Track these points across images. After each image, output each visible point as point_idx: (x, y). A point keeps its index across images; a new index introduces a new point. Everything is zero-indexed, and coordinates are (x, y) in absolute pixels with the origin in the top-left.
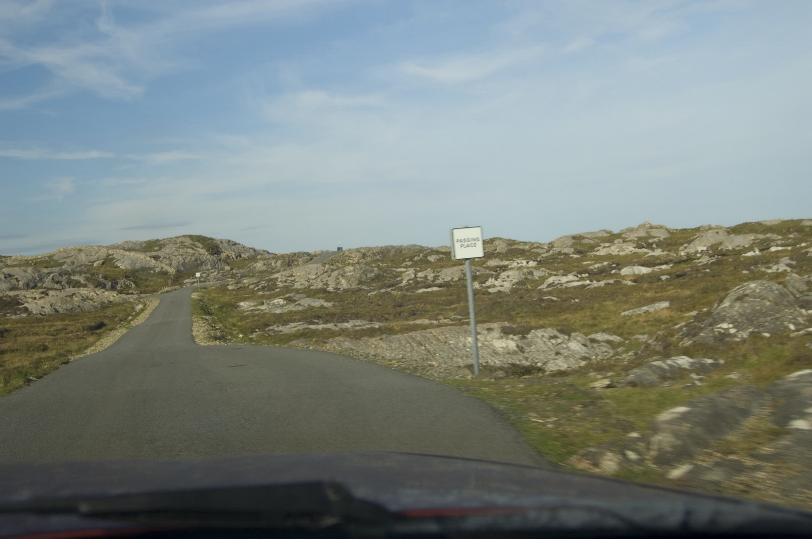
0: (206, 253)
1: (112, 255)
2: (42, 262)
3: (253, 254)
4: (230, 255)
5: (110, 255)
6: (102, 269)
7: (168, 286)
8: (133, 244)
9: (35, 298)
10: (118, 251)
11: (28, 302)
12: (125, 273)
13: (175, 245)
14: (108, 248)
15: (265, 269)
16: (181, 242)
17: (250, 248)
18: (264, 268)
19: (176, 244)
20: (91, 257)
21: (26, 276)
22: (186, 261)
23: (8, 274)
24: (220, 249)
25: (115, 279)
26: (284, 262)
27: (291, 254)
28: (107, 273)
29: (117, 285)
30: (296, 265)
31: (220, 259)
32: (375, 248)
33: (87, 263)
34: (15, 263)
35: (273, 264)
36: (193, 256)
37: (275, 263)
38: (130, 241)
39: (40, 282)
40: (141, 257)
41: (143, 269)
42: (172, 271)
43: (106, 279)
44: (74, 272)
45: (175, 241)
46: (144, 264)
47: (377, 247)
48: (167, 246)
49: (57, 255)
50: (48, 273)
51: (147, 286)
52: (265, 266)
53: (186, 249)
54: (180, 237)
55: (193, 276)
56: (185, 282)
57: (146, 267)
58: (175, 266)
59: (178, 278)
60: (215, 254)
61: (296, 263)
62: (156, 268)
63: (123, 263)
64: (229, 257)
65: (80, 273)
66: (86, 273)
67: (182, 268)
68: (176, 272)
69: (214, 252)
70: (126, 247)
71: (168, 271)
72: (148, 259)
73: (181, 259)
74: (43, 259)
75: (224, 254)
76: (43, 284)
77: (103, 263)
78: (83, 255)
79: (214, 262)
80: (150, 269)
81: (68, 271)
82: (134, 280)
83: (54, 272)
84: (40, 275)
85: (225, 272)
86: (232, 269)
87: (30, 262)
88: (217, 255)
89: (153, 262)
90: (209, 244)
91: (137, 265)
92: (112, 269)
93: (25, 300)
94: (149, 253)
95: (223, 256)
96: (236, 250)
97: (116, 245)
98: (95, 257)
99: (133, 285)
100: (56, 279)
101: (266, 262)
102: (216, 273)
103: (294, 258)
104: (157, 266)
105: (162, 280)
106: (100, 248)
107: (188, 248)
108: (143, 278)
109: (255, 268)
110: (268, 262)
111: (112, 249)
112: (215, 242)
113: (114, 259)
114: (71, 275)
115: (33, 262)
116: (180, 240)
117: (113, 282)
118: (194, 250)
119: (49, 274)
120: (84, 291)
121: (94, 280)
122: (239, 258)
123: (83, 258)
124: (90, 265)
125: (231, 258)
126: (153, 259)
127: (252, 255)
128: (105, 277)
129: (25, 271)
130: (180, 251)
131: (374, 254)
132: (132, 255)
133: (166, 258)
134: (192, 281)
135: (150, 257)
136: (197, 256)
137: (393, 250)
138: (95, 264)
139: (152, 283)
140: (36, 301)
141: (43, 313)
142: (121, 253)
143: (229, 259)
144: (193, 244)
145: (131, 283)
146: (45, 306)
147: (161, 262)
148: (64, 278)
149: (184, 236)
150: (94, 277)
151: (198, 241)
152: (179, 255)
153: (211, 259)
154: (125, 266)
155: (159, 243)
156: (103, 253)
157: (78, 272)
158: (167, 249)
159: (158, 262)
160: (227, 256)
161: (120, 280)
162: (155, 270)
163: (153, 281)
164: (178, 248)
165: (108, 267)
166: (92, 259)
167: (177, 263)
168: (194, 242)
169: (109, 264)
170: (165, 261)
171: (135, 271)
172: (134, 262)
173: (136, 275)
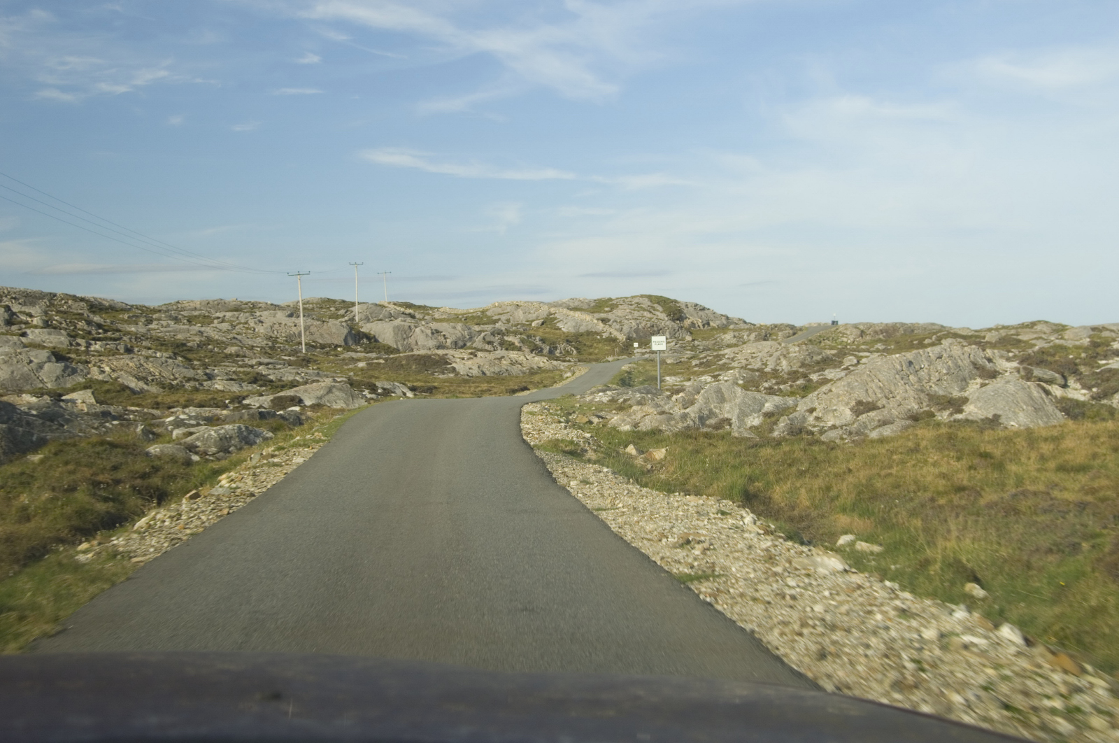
0: (666, 319)
1: (554, 314)
2: (473, 318)
3: (725, 322)
4: (695, 322)
5: (551, 315)
6: (541, 330)
7: (614, 355)
8: (579, 302)
9: (463, 359)
10: (560, 309)
11: (456, 362)
12: (567, 336)
14: (550, 305)
15: (735, 342)
16: (637, 303)
17: (722, 315)
19: (631, 305)
20: (530, 315)
21: (454, 334)
22: (640, 327)
23: (436, 330)
24: (685, 314)
25: (554, 343)
26: (759, 334)
27: (771, 325)
28: (547, 335)
29: (556, 350)
30: (774, 339)
31: (682, 327)
32: (878, 325)
33: (524, 322)
34: (443, 317)
35: (745, 337)
36: (650, 321)
37: (748, 336)
38: (575, 298)
39: (470, 341)
40: (587, 319)
41: (589, 333)
42: (622, 337)
43: (544, 343)
44: (508, 332)
45: (631, 301)
46: (589, 327)
47: (881, 323)
48: (620, 307)
49: (491, 311)
50: (479, 332)
51: (591, 354)
52: (735, 339)
53: (642, 312)
54: (637, 296)
55: (646, 345)
57: (592, 332)
58: (626, 332)
59: (628, 346)
60: (678, 319)
61: (774, 337)
62: (604, 333)
63: (566, 325)
64: (695, 324)
65: (515, 333)
66: (521, 334)
68: (626, 338)
69: (676, 317)
70: (572, 305)
71: (617, 337)
72: (595, 321)
73: (634, 324)
74: (474, 314)
75: (689, 321)
76: (472, 344)
77: (543, 324)
78: (521, 312)
79: (674, 330)
80: (597, 333)
81: (502, 331)
82: (576, 345)
83: (486, 331)
84: (470, 333)
85: (684, 343)
86: (693, 340)
87: (460, 317)
88: (679, 321)
89: (601, 326)
90: (671, 307)
91: (581, 328)
92: (553, 331)
93: (454, 360)
94: (597, 314)
95: (687, 323)
96: (703, 316)
97: (560, 302)
98: (534, 316)
99: (575, 352)
100: (488, 339)
101: (736, 334)
102: (673, 344)
103: (772, 331)
104: (605, 330)
105: (609, 348)
106: (541, 305)
107: (644, 310)
108: (587, 344)
109: (722, 340)
110: (739, 334)
111: (555, 306)
113: (555, 319)
114: (505, 335)
115: (463, 317)
116: (636, 300)
117: (552, 346)
118: (652, 313)
120: (513, 355)
121: (530, 342)
122: (706, 326)
123: (520, 316)
124: (528, 325)
125: (697, 326)
126: (600, 322)
127: (723, 325)
128: (543, 341)
129: (454, 328)
130: (635, 314)
131: (876, 332)
132: (577, 315)
133: (616, 321)
134: (644, 351)
135: (598, 319)
136: (654, 322)
137: (901, 329)
138: (533, 324)
139: (597, 351)
140: (464, 361)
141: (470, 375)
142: (565, 312)
143: (694, 327)
144: (652, 307)
145: (574, 349)
146: (473, 367)
147: (610, 326)
148: (497, 338)
149: (642, 296)
150: (530, 340)
151: (658, 303)
152: (633, 319)
153: (670, 326)
154: (567, 329)
155: (610, 303)
156: (544, 311)
157: (512, 332)
158: (619, 311)
159: (607, 326)
160: (692, 323)
161: (560, 345)
162: (603, 336)
163: (598, 347)
164: (632, 310)
165: (548, 328)
166: (531, 317)
167: (629, 329)
168: (654, 303)
169: (549, 325)
170: (615, 326)
171: (578, 335)
172: (578, 324)
173: (579, 340)
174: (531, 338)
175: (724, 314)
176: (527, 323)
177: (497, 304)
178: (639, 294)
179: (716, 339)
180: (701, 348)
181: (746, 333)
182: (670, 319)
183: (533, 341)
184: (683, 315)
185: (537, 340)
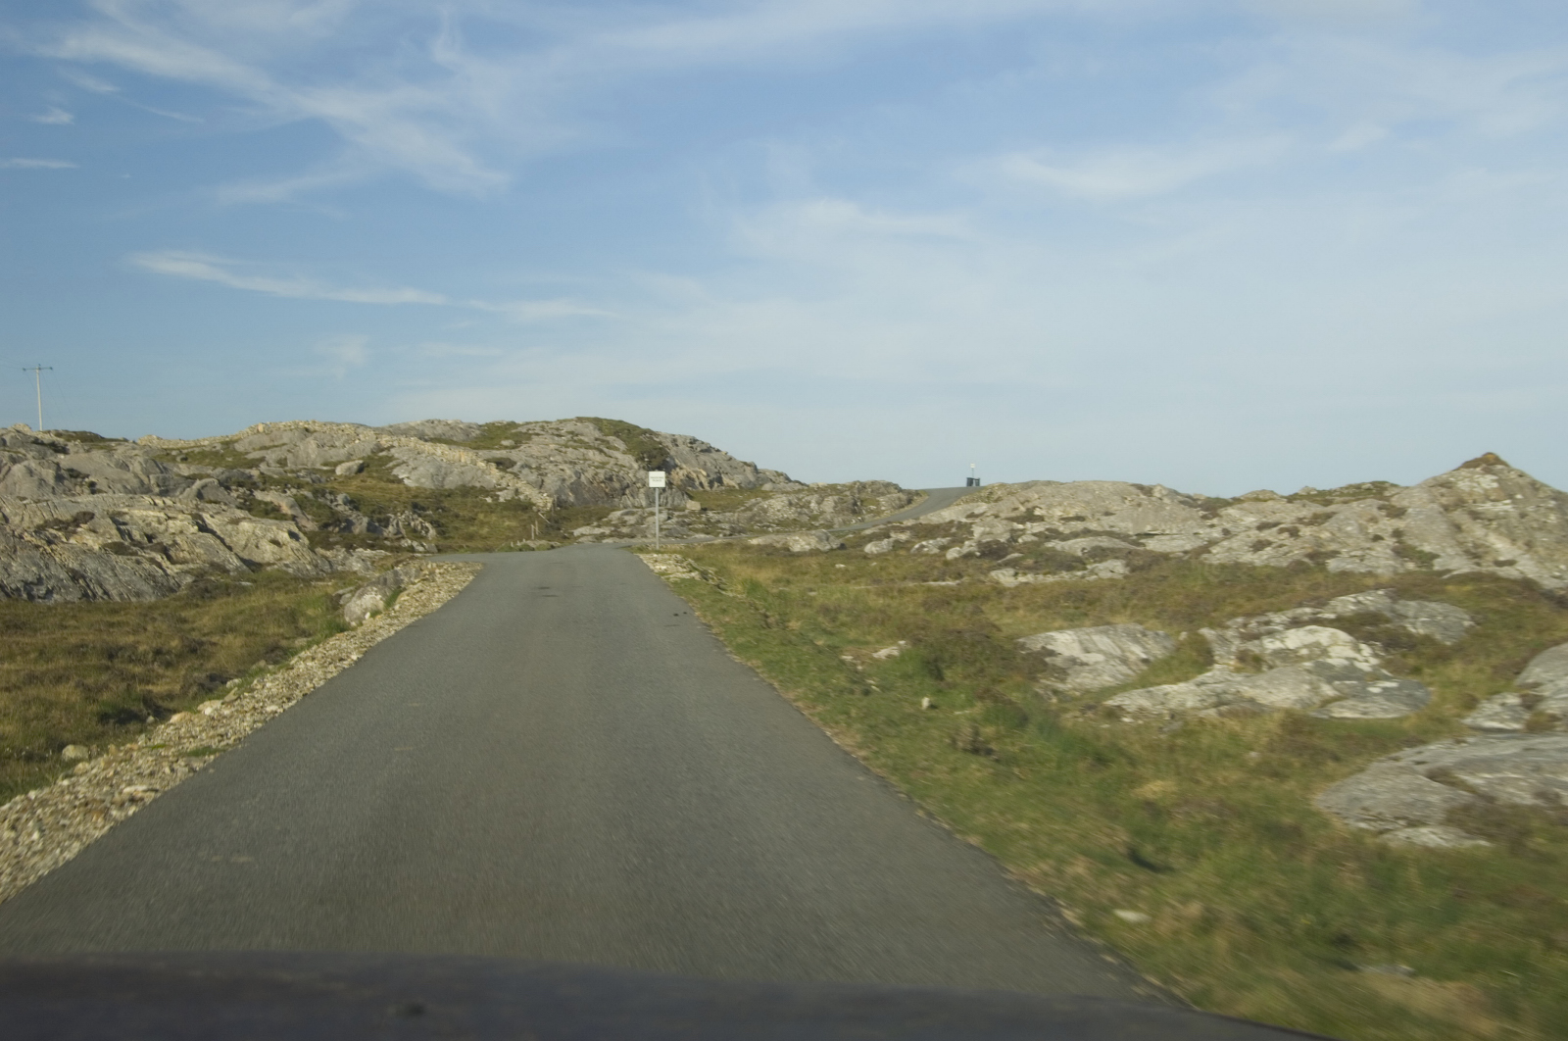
0: (636, 466)
1: (388, 449)
3: (752, 479)
4: (694, 475)
5: (382, 450)
6: (356, 483)
7: (529, 537)
8: (448, 428)
10: (403, 439)
12: (416, 497)
13: (556, 438)
14: (379, 432)
15: (789, 517)
16: (572, 433)
17: (745, 463)
18: (790, 514)
19: (559, 436)
20: (333, 452)
21: (120, 481)
22: (583, 477)
24: (672, 456)
25: (381, 510)
26: (842, 500)
27: (855, 483)
28: (364, 492)
29: (386, 527)
30: (872, 511)
31: (671, 483)
33: (316, 465)
35: (813, 505)
36: (603, 468)
37: (819, 503)
38: (439, 421)
40: (463, 460)
41: (466, 491)
42: (543, 501)
43: (357, 508)
44: (266, 482)
45: (558, 429)
46: (468, 477)
48: (536, 439)
49: (245, 442)
50: (187, 478)
51: (471, 535)
53: (582, 450)
54: (572, 420)
55: (600, 519)
56: (577, 532)
57: (473, 487)
58: (553, 491)
59: (559, 522)
60: (660, 468)
61: (873, 507)
62: (500, 490)
63: (415, 473)
64: (693, 480)
65: (283, 484)
66: (299, 486)
67: (572, 498)
68: (553, 504)
69: (655, 463)
70: (429, 432)
71: (533, 501)
72: (482, 464)
73: (568, 472)
74: (205, 448)
77: (361, 469)
78: (312, 445)
80: (484, 491)
81: (249, 477)
82: (435, 517)
85: (685, 516)
86: (704, 510)
87: (173, 453)
89: (494, 475)
90: (644, 443)
91: (449, 479)
92: (383, 484)
94: (486, 451)
95: (680, 474)
96: (709, 464)
97: (403, 427)
98: (343, 452)
99: (432, 532)
101: (793, 498)
102: (659, 517)
103: (863, 496)
104: (504, 485)
105: (514, 524)
106: (360, 430)
107: (588, 447)
108: (462, 513)
109: (765, 511)
110: (799, 500)
111: (391, 433)
112: (658, 440)
113: (391, 459)
114: (257, 488)
116: (570, 427)
117: (376, 516)
118: (605, 454)
121: (320, 506)
122: (716, 484)
123: (310, 452)
124: (324, 471)
125: (697, 483)
126: (493, 465)
127: (750, 482)
128: (354, 503)
130: (569, 455)
132: (439, 452)
133: (530, 468)
134: (598, 531)
135: (488, 461)
136: (612, 470)
138: (339, 471)
139: (485, 531)
142: (412, 444)
143: (693, 486)
144: (603, 441)
145: (427, 525)
147: (516, 475)
149: (580, 419)
150: (321, 500)
151: (616, 434)
152: (566, 462)
153: (647, 480)
154: (417, 480)
155: (513, 431)
156: (364, 444)
157: (277, 482)
158: (534, 447)
159: (509, 477)
160: (687, 476)
161: (395, 514)
162: (498, 496)
163: (488, 523)
164: (562, 446)
165: (373, 477)
166: (333, 455)
167: (559, 483)
168: (606, 435)
169: (377, 471)
170: (527, 475)
171: (441, 495)
172: (443, 471)
173: (443, 505)
174: (323, 496)
175: (748, 461)
176: (325, 468)
177: (261, 428)
178: (573, 416)
179: (749, 509)
180: (726, 526)
181: (808, 498)
182: (644, 468)
183: (329, 503)
184: (668, 459)
185: (340, 502)
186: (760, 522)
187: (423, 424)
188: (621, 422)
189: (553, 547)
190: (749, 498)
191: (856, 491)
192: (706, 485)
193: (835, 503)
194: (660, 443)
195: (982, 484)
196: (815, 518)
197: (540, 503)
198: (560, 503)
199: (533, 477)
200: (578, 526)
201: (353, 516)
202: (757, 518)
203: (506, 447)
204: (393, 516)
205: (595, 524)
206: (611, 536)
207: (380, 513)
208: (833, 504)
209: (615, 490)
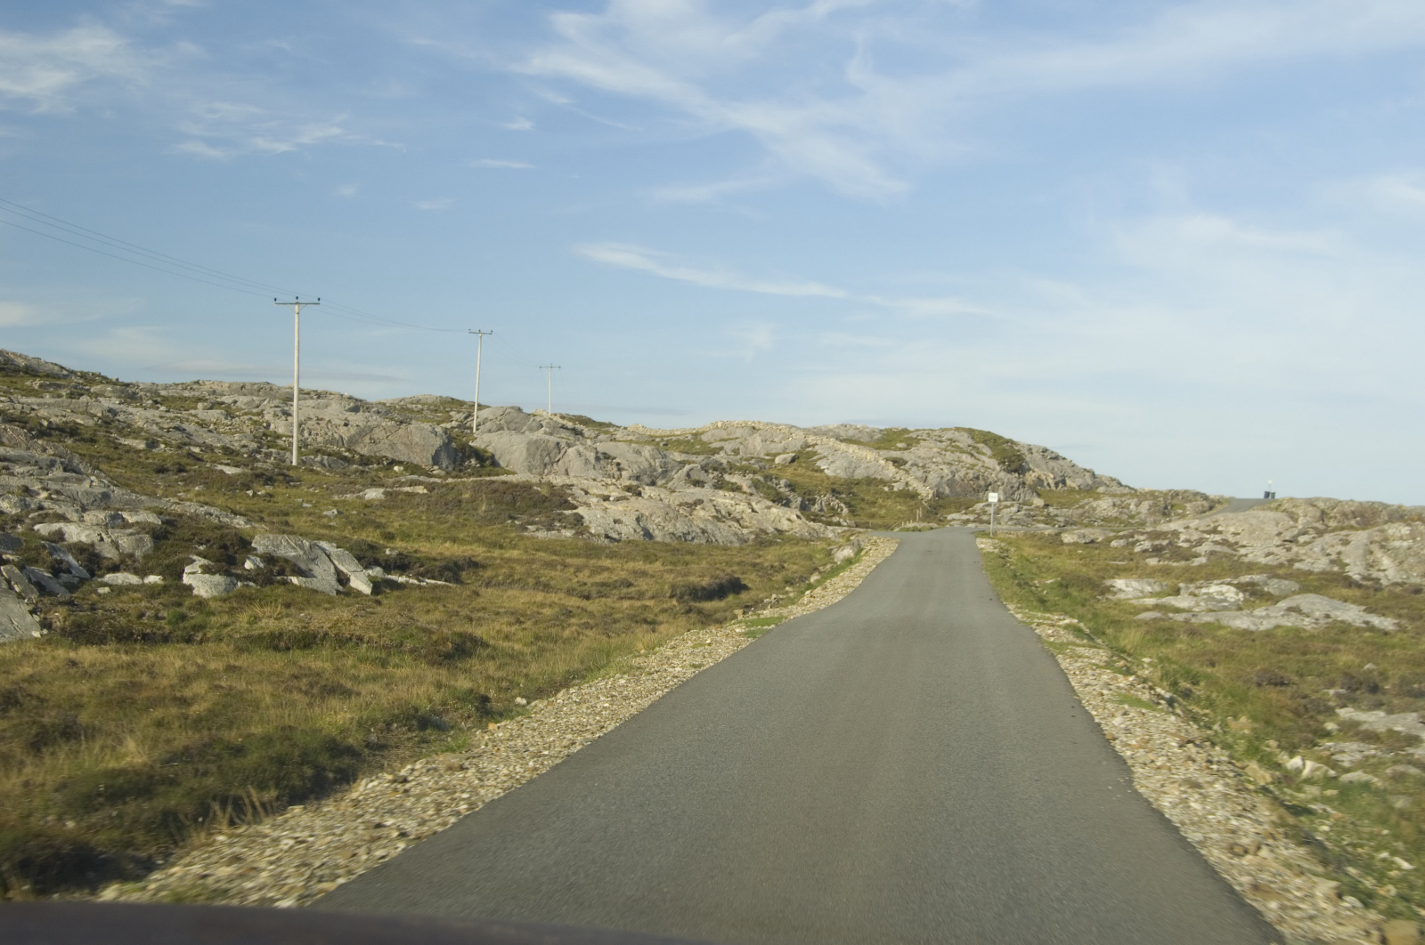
0: (998, 468)
1: (814, 446)
2: (679, 442)
3: (1090, 482)
4: (1043, 477)
5: (809, 447)
6: (790, 470)
7: (914, 520)
8: (857, 431)
10: (825, 439)
12: (833, 483)
13: (938, 443)
14: (807, 432)
15: (1115, 515)
16: (951, 440)
17: (1085, 470)
18: (1114, 513)
19: (941, 442)
20: (773, 445)
21: (636, 462)
22: (957, 476)
23: (604, 454)
24: (1026, 463)
25: (810, 493)
26: (1155, 505)
27: (1170, 491)
28: (798, 479)
29: (814, 504)
30: (1179, 514)
31: (1024, 483)
32: (1347, 503)
33: (762, 456)
34: (630, 438)
35: (1132, 507)
36: (972, 469)
37: (1137, 505)
38: (852, 425)
39: (663, 478)
40: (868, 458)
41: (871, 481)
42: (926, 492)
43: (793, 490)
44: (732, 468)
45: (940, 436)
46: (871, 471)
47: (1352, 501)
48: (922, 443)
49: (709, 433)
50: (680, 462)
51: (873, 516)
52: (1116, 509)
53: (958, 454)
54: (950, 429)
55: (967, 508)
56: (950, 517)
57: (875, 479)
58: (934, 484)
59: (937, 508)
60: (1015, 471)
61: (1180, 511)
62: (896, 482)
63: (833, 465)
64: (1043, 481)
65: (744, 471)
66: (755, 472)
67: (947, 491)
68: (934, 495)
69: (1014, 467)
70: (843, 434)
71: (919, 491)
72: (882, 462)
73: (946, 471)
74: (681, 438)
75: (1033, 475)
76: (667, 483)
77: (793, 460)
78: (758, 439)
79: (1012, 487)
80: (883, 482)
81: (721, 464)
82: (848, 500)
83: (694, 462)
84: (665, 463)
85: (1032, 510)
86: (1047, 506)
87: (658, 440)
88: (1019, 474)
89: (891, 471)
90: (1004, 450)
91: (857, 472)
92: (809, 473)
94: (885, 452)
95: (1030, 477)
96: (1056, 469)
97: (824, 429)
98: (780, 447)
99: (845, 510)
100: (695, 476)
101: (1117, 501)
102: (1014, 509)
103: (1175, 501)
104: (898, 479)
105: (904, 508)
106: (793, 430)
107: (963, 452)
108: (866, 498)
109: (1094, 509)
110: (1122, 502)
111: (815, 434)
112: (1017, 448)
113: (815, 453)
114: (726, 472)
115: (662, 440)
116: (949, 435)
117: (807, 497)
118: (975, 457)
119: (683, 463)
121: (769, 488)
122: (1060, 485)
123: (756, 445)
124: (768, 460)
125: (1045, 484)
126: (891, 463)
127: (1088, 485)
128: (792, 487)
129: (638, 452)
130: (947, 457)
131: (1345, 515)
132: (851, 450)
133: (915, 465)
134: (965, 517)
135: (887, 460)
136: (979, 471)
137: (1384, 512)
138: (777, 460)
139: (883, 512)
142: (831, 444)
143: (1042, 486)
144: (974, 447)
145: (842, 505)
147: (907, 471)
148: (711, 476)
149: (957, 429)
150: (769, 483)
151: (985, 442)
152: (945, 463)
153: (1006, 480)
154: (835, 471)
155: (906, 436)
156: (796, 441)
157: (740, 469)
158: (921, 449)
159: (902, 472)
160: (1038, 478)
161: (820, 496)
162: (893, 486)
163: (884, 506)
164: (942, 450)
165: (802, 467)
166: (774, 448)
167: (938, 479)
168: (977, 443)
169: (805, 462)
170: (915, 472)
171: (852, 483)
172: (854, 465)
173: (852, 491)
174: (771, 480)
175: (1088, 468)
176: (767, 458)
177: (719, 424)
178: (953, 426)
179: (1082, 507)
180: (1061, 519)
181: (1129, 501)
182: (1004, 470)
183: (774, 485)
184: (1024, 464)
185: (782, 485)
186: (1089, 517)
187: (838, 428)
188: (989, 432)
189: (932, 528)
190: (1084, 498)
191: (1169, 497)
192: (1052, 485)
193: (1150, 506)
194: (1019, 451)
195: (1277, 497)
196: (1132, 517)
197: (924, 494)
198: (938, 495)
199: (920, 474)
200: (951, 513)
201: (791, 496)
202: (1087, 515)
203: (900, 449)
204: (818, 498)
205: (963, 512)
206: (974, 521)
207: (809, 495)
208: (1148, 507)
209: (981, 487)
